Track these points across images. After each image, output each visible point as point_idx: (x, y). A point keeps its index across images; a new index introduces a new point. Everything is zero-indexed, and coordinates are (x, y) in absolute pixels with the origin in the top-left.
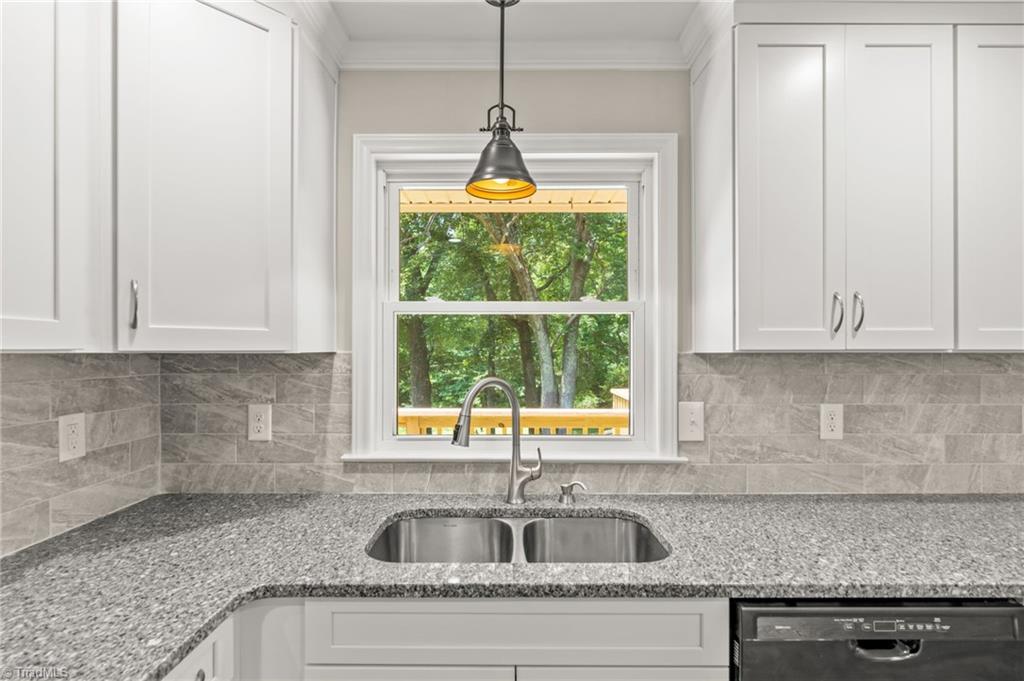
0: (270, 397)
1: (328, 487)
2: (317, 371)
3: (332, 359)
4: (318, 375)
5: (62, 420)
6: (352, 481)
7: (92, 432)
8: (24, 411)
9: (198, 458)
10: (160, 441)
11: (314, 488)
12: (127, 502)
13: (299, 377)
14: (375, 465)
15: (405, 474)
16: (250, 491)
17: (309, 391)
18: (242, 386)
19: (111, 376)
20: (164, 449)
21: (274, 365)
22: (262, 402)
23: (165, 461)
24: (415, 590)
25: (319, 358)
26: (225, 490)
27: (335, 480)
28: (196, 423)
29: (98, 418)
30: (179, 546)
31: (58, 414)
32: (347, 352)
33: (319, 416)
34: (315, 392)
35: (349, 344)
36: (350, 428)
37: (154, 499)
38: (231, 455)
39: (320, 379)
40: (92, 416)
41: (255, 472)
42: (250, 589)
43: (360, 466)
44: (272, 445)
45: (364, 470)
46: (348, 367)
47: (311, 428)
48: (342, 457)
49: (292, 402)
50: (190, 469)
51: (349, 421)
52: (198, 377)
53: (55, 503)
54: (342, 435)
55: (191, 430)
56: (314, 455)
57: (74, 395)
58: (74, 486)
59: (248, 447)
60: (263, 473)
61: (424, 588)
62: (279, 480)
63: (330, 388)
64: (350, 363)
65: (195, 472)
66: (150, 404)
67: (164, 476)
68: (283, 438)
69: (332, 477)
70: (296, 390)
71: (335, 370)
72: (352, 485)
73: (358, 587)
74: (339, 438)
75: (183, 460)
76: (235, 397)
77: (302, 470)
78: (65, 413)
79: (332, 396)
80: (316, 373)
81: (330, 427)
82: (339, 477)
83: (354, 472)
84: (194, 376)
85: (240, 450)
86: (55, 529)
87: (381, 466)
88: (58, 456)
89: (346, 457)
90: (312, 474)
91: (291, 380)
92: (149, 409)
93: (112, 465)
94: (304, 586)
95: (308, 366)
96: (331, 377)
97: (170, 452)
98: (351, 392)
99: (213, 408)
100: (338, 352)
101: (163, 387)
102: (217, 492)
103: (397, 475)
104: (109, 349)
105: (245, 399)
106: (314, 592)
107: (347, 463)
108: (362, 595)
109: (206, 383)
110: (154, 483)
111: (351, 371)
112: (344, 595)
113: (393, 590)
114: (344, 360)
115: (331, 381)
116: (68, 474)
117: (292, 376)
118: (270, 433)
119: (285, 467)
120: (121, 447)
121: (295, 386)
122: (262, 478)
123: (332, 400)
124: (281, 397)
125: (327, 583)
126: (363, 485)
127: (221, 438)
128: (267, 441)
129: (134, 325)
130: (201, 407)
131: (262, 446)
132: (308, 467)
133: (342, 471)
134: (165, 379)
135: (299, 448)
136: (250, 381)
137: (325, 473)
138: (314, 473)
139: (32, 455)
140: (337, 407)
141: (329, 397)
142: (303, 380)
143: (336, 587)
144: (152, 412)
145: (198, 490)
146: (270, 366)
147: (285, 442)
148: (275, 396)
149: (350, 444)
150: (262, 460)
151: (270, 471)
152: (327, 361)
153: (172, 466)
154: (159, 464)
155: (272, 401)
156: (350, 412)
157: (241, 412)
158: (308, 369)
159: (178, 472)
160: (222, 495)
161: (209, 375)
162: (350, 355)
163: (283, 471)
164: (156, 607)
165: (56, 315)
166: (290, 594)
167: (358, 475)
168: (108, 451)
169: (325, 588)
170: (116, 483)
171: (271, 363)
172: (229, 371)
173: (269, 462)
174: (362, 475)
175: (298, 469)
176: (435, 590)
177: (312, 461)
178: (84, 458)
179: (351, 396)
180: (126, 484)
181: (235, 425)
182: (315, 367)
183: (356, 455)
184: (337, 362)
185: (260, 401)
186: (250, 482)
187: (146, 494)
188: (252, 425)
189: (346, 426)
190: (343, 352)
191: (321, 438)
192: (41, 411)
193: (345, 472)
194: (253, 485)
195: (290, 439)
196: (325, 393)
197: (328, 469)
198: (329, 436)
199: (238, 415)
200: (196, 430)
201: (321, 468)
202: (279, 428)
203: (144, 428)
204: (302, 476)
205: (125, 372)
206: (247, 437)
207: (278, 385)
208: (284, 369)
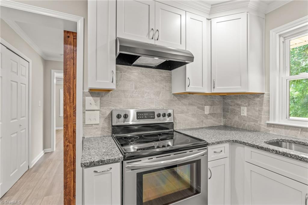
0: (246, 105)
1: (262, 130)
2: (259, 98)
3: (264, 95)
4: (259, 99)
5: (205, 106)
6: (270, 129)
7: (210, 110)
8: (200, 104)
9: (230, 118)
10: (222, 114)
11: (258, 130)
12: (216, 125)
13: (254, 100)
14: (278, 126)
15: (289, 130)
16: (241, 128)
17: (257, 104)
18: (239, 102)
19: (213, 100)
20: (223, 116)
21: (247, 97)
22: (244, 106)
23: (223, 118)
24: (274, 151)
25: (259, 95)
26: (235, 126)
27: (264, 128)
28: (229, 111)
29: (211, 107)
30: (222, 132)
31: (205, 105)
32: (268, 93)
33: (259, 111)
34: (258, 104)
35: (269, 91)
36: (269, 114)
37: (221, 126)
38: (236, 118)
39: (260, 101)
40: (210, 107)
41: (242, 123)
42: (232, 139)
43: (272, 125)
44: (247, 117)
45: (274, 127)
46: (268, 97)
47: (257, 114)
48: (266, 122)
49: (252, 106)
50: (228, 120)
51: (269, 112)
52: (230, 100)
53: (204, 121)
54: (266, 116)
55: (228, 112)
56: (258, 121)
57: (207, 102)
58: (207, 119)
59: (241, 117)
60: (244, 124)
61: (276, 151)
62: (248, 126)
63: (263, 103)
64: (269, 96)
65: (229, 121)
66: (220, 106)
67: (223, 121)
68: (249, 115)
69: (263, 127)
70: (253, 103)
71: (264, 98)
72: (270, 130)
73: (257, 146)
74: (266, 117)
75: (227, 118)
76: (238, 105)
77: (254, 124)
78: (206, 105)
79: (263, 105)
80: (258, 99)
81: (262, 114)
82: (265, 128)
83: (270, 127)
84: (229, 100)
85: (239, 118)
86: (204, 126)
87: (280, 126)
88: (204, 113)
89: (268, 122)
90: (257, 126)
91: (252, 101)
92: (220, 107)
93: (213, 117)
94: (244, 142)
95: (256, 97)
96: (263, 100)
97: (224, 117)
98: (269, 104)
99: (233, 107)
100: (265, 93)
101: (223, 103)
102: (234, 127)
103: (286, 130)
104: (210, 93)
105: (240, 105)
106: (246, 144)
107: (268, 124)
108: (258, 148)
109: (231, 102)
110: (221, 123)
111: (269, 98)
112: (253, 147)
113: (267, 149)
114: (267, 95)
115: (263, 101)
116: (206, 116)
117: (252, 100)
118: (246, 114)
119: (250, 123)
120: (215, 114)
121: (253, 102)
122: (244, 125)
123: (263, 106)
124: (249, 105)
125: (249, 143)
126: (274, 131)
127: (235, 115)
128: (245, 116)
129: (214, 88)
130: (230, 107)
131: (244, 117)
132: (256, 124)
133: (266, 126)
134: (224, 101)
135: (254, 118)
136: (241, 101)
137: (261, 126)
138: (258, 126)
139: (201, 112)
140: (265, 108)
141: (262, 105)
142: (255, 101)
143: (251, 144)
144: (221, 108)
145: (230, 125)
146: (246, 98)
147: (250, 117)
148: (247, 105)
149: (269, 119)
150: (244, 121)
151: (246, 123)
152: (262, 95)
153: (225, 120)
154: (222, 119)
155: (247, 106)
156: (269, 110)
157: (239, 109)
158: (256, 98)
159: (225, 121)
160: (235, 127)
161: (232, 100)
162: (269, 94)
163: (249, 124)
164: (215, 137)
165: (202, 86)
166: (241, 143)
167: (272, 128)
168: (213, 114)
169: (249, 144)
170: (214, 120)
171: (246, 97)
172: (236, 99)
173: (246, 121)
174: (273, 128)
175: (253, 124)
176: (280, 152)
177: (257, 122)
178: (209, 114)
179: (269, 105)
180: (216, 121)
181: (238, 111)
182: (258, 97)
183: (271, 122)
184: (265, 96)
185: (243, 106)
186: (241, 126)
187: (219, 124)
188: (242, 112)
189: (268, 114)
190: (267, 93)
191: (260, 117)
192: (202, 105)
193: (267, 126)
194: (242, 127)
195: (251, 116)
196: (261, 104)
197: (262, 125)
198: (262, 116)
199: (238, 109)
200: (229, 112)
201: (260, 124)
202: (248, 113)
203: (219, 111)
204: (254, 126)
205: (216, 99)
206: (240, 115)
207: (248, 102)
208: (250, 98)
